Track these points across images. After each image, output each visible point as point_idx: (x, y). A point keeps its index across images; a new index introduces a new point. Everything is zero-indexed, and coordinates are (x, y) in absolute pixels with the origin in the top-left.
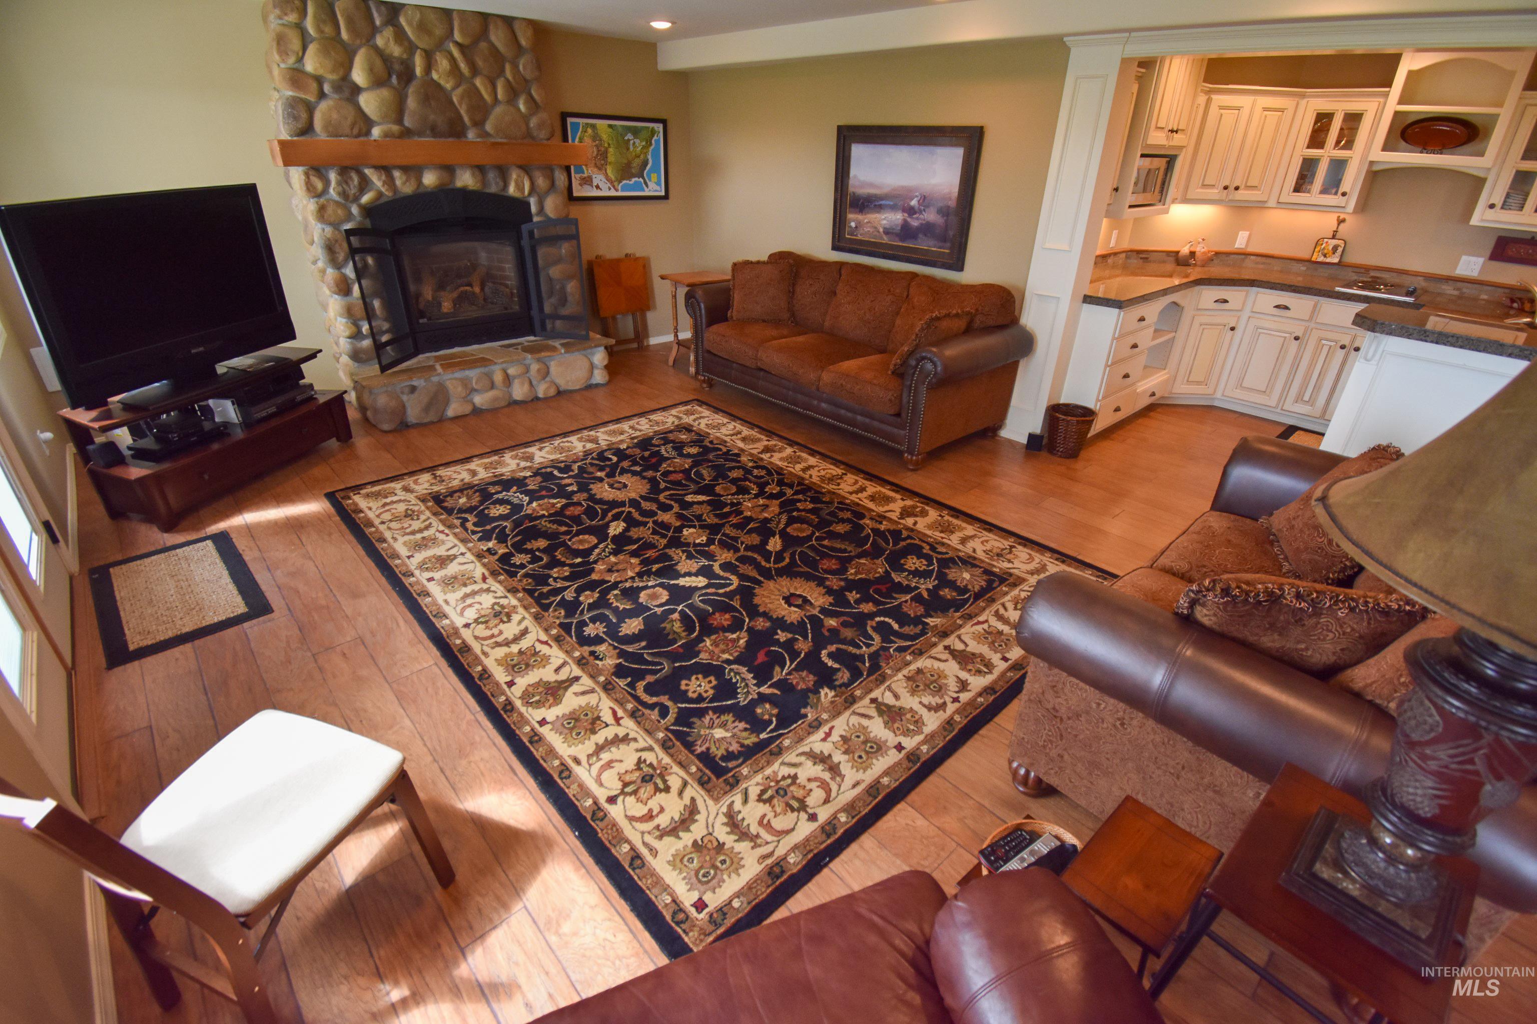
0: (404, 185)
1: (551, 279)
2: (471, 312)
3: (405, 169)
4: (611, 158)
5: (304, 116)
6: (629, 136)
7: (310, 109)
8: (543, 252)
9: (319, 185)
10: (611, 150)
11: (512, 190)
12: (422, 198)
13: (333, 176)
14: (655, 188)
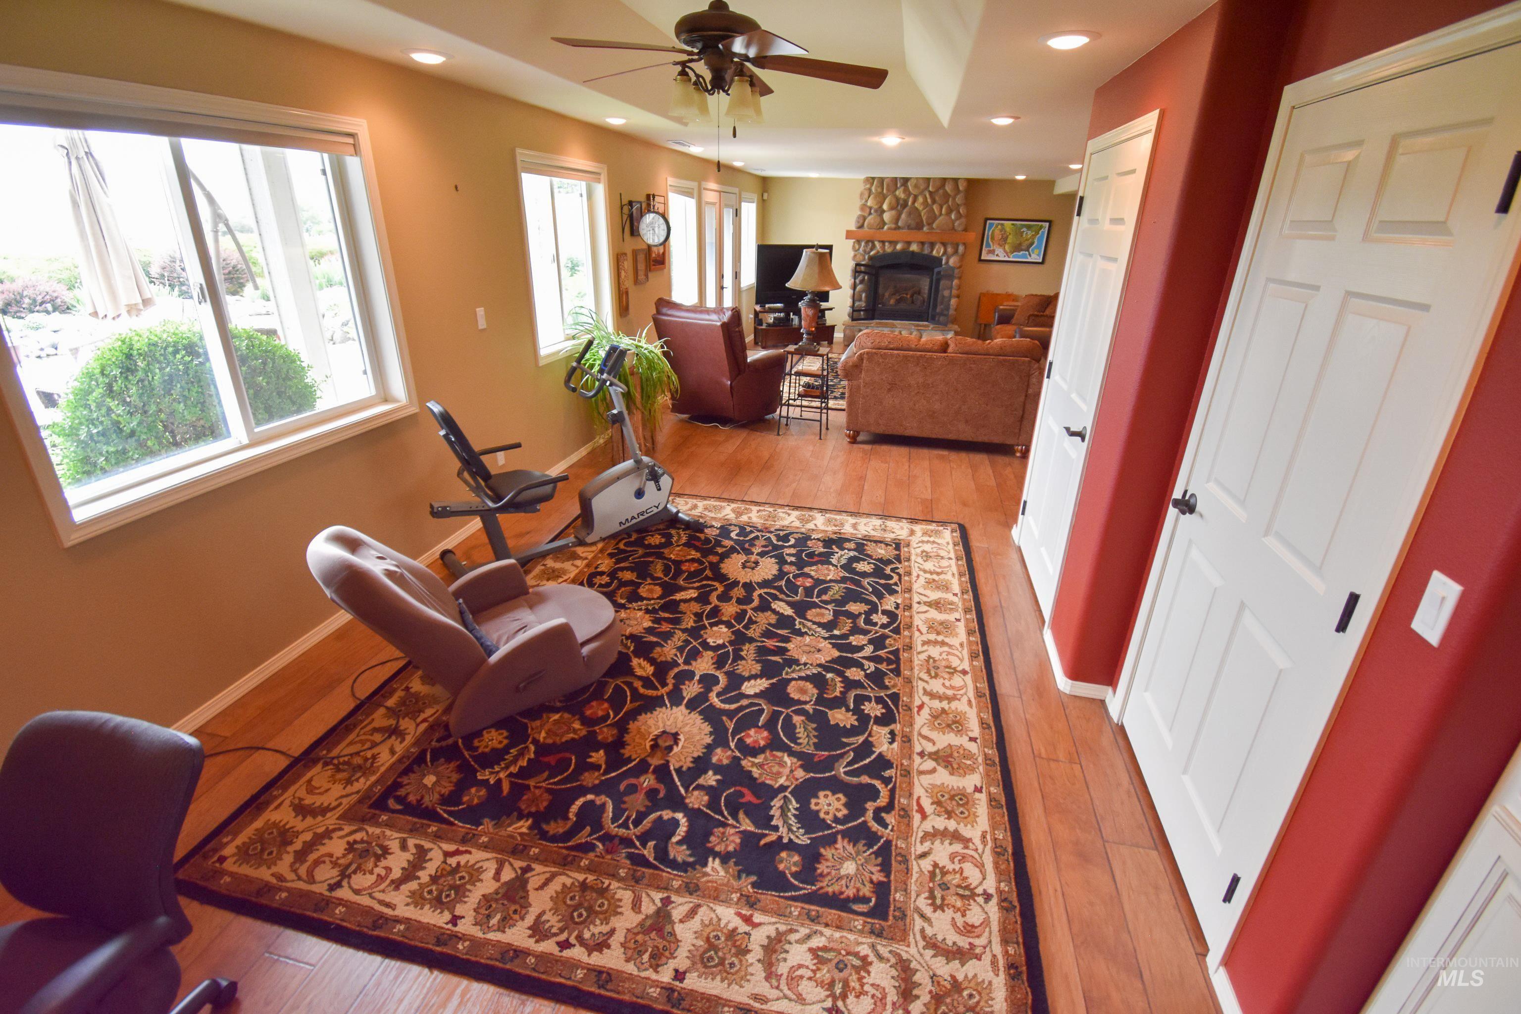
0: (888, 249)
1: (943, 296)
2: (903, 306)
3: (890, 242)
4: (1009, 240)
5: (861, 221)
6: (1024, 229)
7: (865, 219)
8: (943, 283)
9: (857, 247)
10: (1010, 237)
11: (934, 253)
12: (895, 255)
13: (863, 244)
14: (1036, 257)
